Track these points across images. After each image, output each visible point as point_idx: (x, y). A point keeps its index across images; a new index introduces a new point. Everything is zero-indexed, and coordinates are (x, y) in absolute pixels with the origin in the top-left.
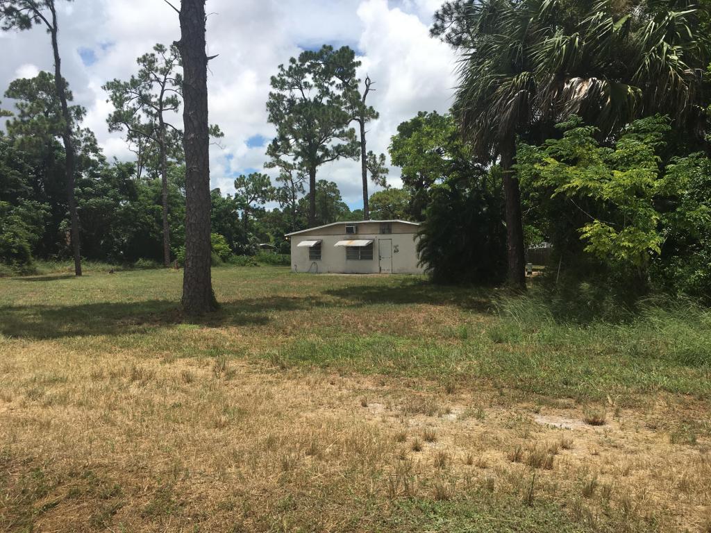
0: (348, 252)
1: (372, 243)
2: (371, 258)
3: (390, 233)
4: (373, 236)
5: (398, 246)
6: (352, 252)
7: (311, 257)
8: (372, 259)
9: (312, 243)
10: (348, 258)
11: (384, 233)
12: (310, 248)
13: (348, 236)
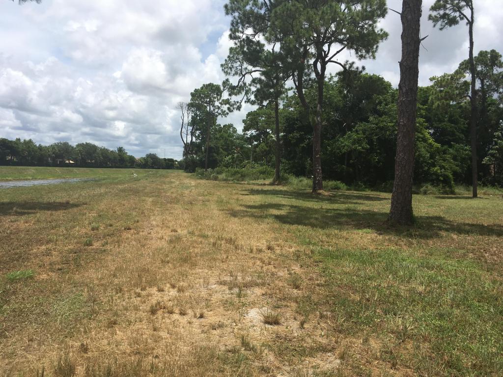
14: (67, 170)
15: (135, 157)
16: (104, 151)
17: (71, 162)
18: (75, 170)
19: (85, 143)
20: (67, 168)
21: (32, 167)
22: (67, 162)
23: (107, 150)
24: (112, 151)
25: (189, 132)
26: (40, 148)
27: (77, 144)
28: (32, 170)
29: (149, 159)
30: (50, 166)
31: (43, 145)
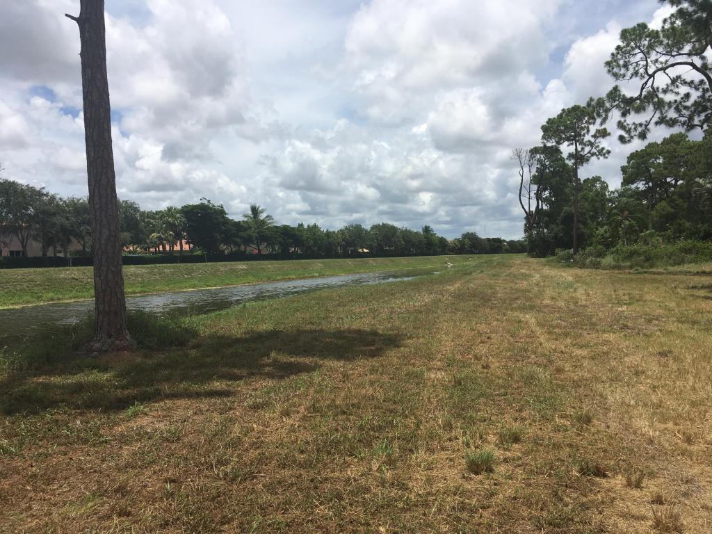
14: (361, 261)
15: (447, 239)
16: (406, 234)
17: (365, 250)
18: (370, 260)
19: (381, 224)
20: (361, 259)
21: (318, 261)
22: (360, 250)
23: (410, 232)
24: (416, 233)
25: (532, 195)
26: (328, 234)
27: (371, 226)
28: (318, 264)
29: (466, 241)
30: (339, 258)
31: (331, 230)
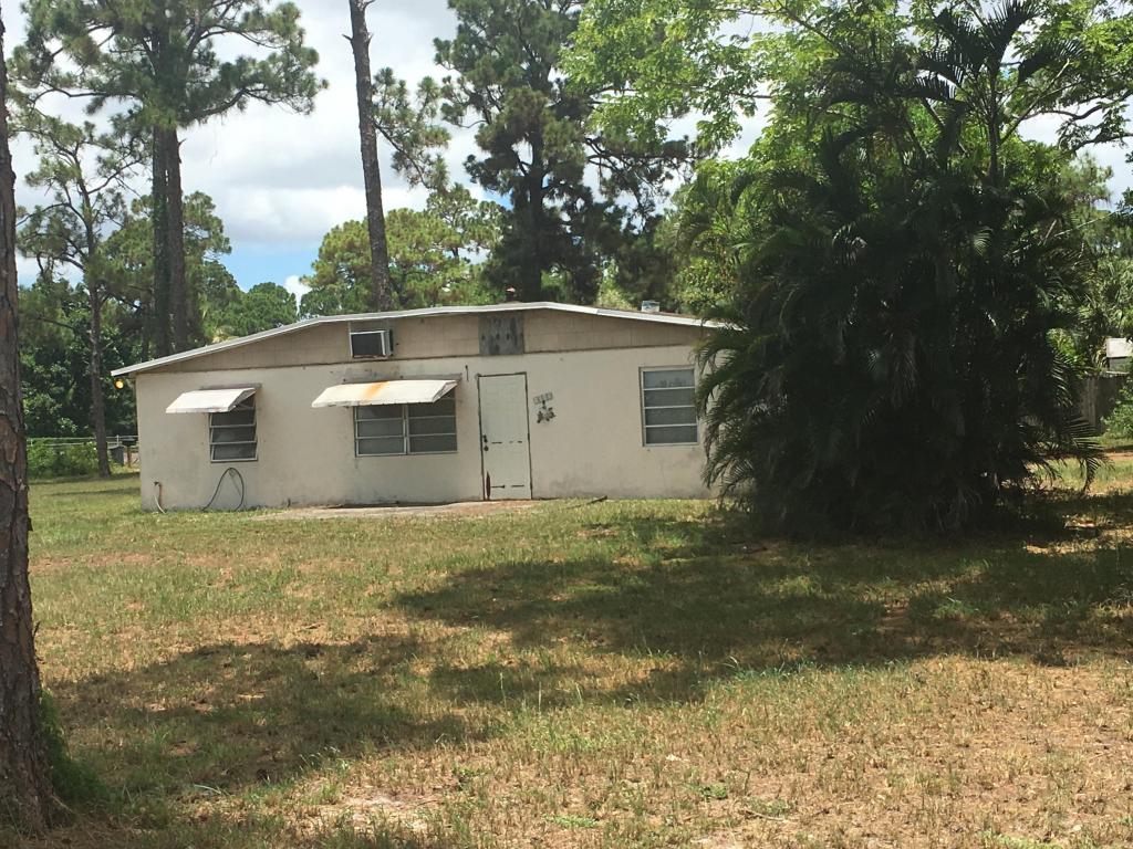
0: (359, 427)
1: (452, 392)
2: (449, 445)
3: (518, 348)
4: (456, 366)
5: (550, 396)
6: (376, 427)
7: (218, 451)
8: (455, 448)
9: (224, 400)
10: (362, 447)
11: (494, 351)
12: (216, 417)
13: (358, 368)
